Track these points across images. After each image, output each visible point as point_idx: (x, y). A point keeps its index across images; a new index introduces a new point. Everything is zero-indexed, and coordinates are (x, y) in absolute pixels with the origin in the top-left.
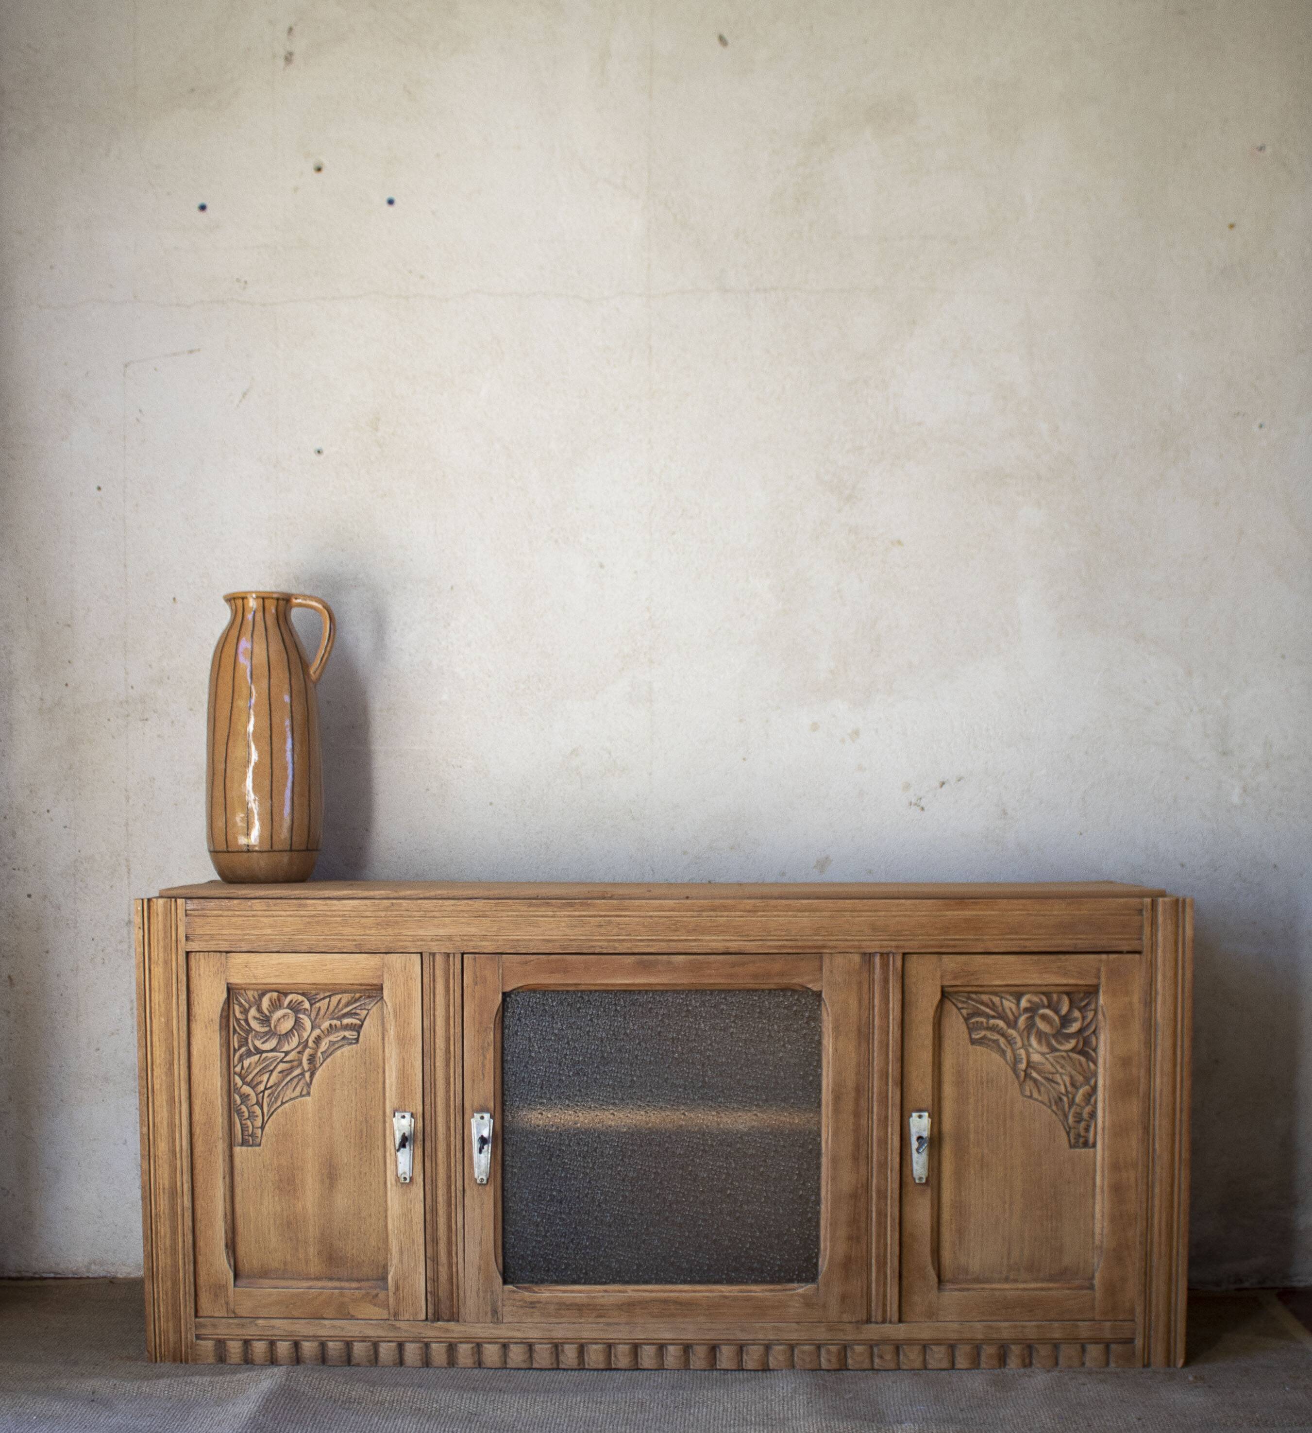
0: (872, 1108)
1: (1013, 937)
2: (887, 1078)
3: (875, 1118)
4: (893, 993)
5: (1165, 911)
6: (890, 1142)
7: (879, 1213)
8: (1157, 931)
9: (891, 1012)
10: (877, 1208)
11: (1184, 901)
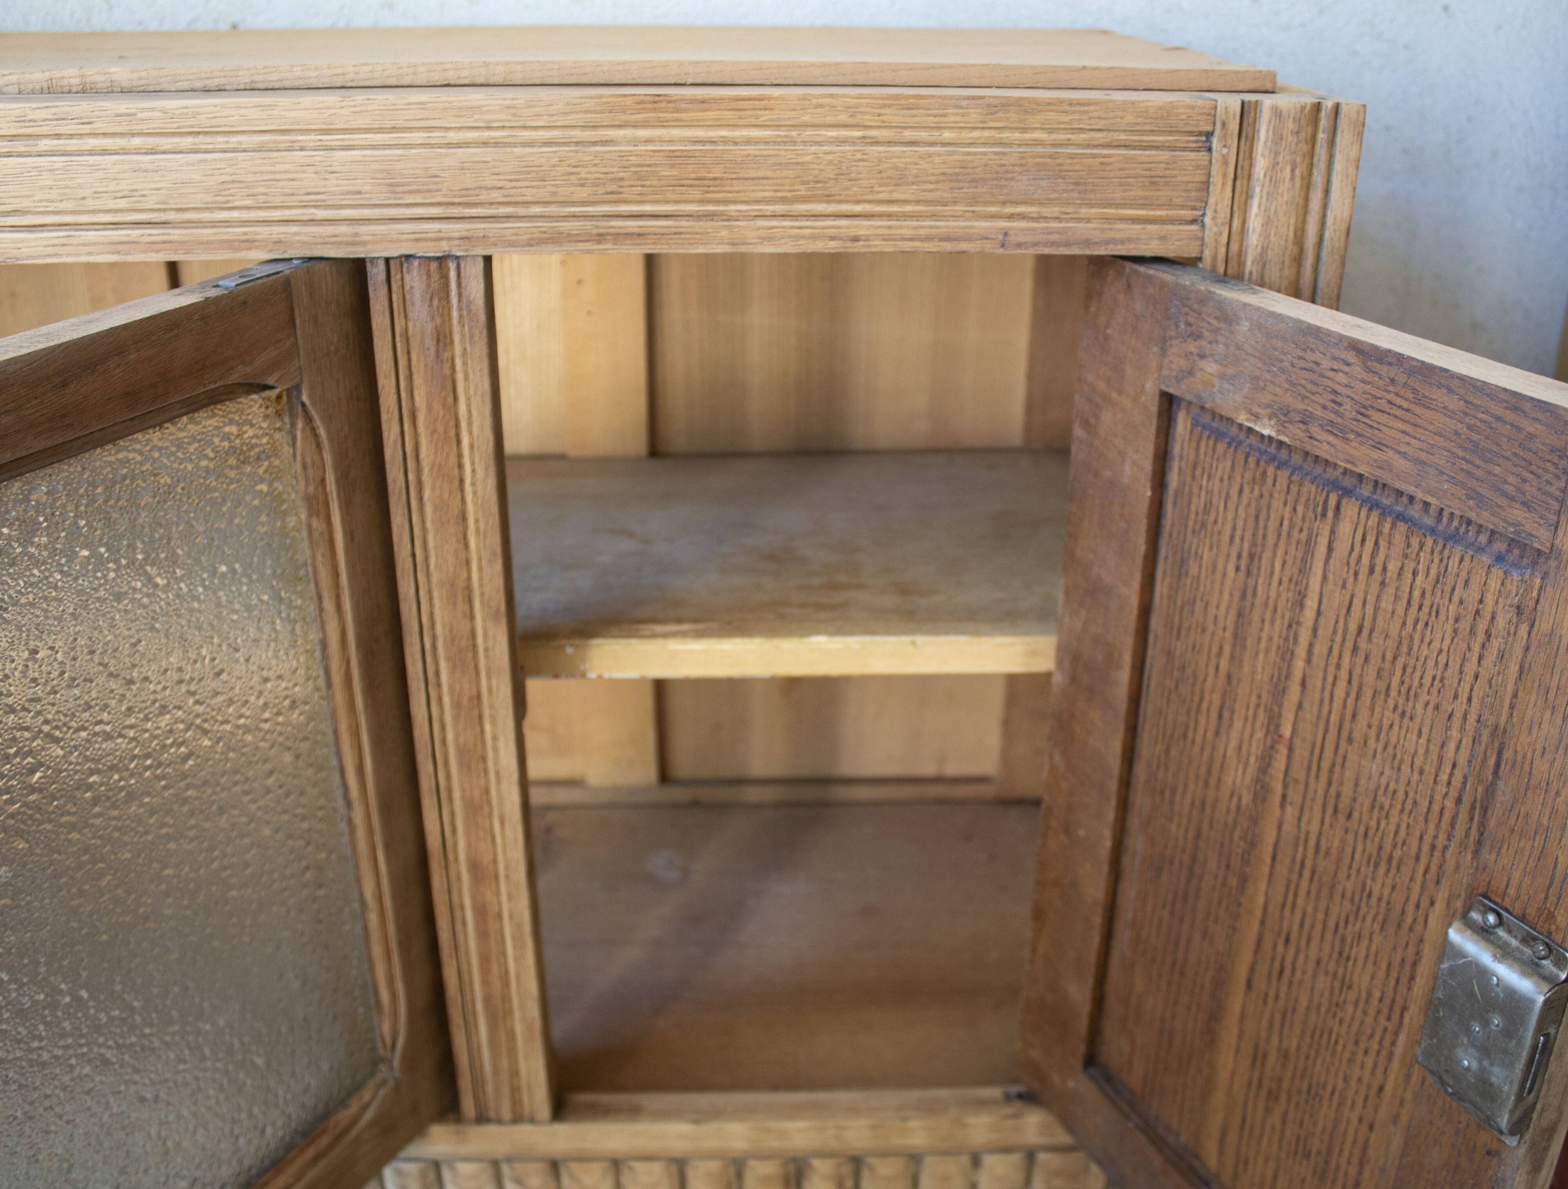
0: (437, 673)
1: (820, 208)
2: (470, 601)
3: (446, 699)
4: (466, 378)
5: (1278, 137)
6: (490, 755)
7: (481, 912)
8: (1249, 196)
9: (464, 425)
10: (474, 899)
11: (1337, 108)
